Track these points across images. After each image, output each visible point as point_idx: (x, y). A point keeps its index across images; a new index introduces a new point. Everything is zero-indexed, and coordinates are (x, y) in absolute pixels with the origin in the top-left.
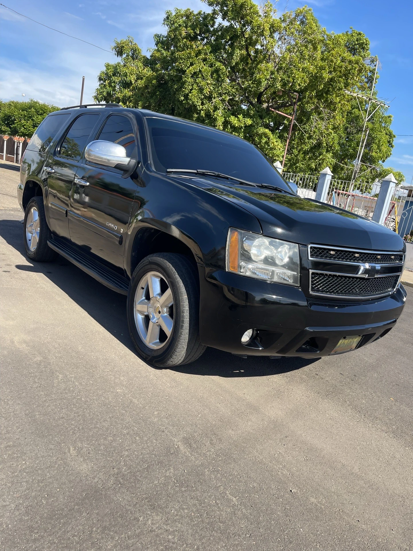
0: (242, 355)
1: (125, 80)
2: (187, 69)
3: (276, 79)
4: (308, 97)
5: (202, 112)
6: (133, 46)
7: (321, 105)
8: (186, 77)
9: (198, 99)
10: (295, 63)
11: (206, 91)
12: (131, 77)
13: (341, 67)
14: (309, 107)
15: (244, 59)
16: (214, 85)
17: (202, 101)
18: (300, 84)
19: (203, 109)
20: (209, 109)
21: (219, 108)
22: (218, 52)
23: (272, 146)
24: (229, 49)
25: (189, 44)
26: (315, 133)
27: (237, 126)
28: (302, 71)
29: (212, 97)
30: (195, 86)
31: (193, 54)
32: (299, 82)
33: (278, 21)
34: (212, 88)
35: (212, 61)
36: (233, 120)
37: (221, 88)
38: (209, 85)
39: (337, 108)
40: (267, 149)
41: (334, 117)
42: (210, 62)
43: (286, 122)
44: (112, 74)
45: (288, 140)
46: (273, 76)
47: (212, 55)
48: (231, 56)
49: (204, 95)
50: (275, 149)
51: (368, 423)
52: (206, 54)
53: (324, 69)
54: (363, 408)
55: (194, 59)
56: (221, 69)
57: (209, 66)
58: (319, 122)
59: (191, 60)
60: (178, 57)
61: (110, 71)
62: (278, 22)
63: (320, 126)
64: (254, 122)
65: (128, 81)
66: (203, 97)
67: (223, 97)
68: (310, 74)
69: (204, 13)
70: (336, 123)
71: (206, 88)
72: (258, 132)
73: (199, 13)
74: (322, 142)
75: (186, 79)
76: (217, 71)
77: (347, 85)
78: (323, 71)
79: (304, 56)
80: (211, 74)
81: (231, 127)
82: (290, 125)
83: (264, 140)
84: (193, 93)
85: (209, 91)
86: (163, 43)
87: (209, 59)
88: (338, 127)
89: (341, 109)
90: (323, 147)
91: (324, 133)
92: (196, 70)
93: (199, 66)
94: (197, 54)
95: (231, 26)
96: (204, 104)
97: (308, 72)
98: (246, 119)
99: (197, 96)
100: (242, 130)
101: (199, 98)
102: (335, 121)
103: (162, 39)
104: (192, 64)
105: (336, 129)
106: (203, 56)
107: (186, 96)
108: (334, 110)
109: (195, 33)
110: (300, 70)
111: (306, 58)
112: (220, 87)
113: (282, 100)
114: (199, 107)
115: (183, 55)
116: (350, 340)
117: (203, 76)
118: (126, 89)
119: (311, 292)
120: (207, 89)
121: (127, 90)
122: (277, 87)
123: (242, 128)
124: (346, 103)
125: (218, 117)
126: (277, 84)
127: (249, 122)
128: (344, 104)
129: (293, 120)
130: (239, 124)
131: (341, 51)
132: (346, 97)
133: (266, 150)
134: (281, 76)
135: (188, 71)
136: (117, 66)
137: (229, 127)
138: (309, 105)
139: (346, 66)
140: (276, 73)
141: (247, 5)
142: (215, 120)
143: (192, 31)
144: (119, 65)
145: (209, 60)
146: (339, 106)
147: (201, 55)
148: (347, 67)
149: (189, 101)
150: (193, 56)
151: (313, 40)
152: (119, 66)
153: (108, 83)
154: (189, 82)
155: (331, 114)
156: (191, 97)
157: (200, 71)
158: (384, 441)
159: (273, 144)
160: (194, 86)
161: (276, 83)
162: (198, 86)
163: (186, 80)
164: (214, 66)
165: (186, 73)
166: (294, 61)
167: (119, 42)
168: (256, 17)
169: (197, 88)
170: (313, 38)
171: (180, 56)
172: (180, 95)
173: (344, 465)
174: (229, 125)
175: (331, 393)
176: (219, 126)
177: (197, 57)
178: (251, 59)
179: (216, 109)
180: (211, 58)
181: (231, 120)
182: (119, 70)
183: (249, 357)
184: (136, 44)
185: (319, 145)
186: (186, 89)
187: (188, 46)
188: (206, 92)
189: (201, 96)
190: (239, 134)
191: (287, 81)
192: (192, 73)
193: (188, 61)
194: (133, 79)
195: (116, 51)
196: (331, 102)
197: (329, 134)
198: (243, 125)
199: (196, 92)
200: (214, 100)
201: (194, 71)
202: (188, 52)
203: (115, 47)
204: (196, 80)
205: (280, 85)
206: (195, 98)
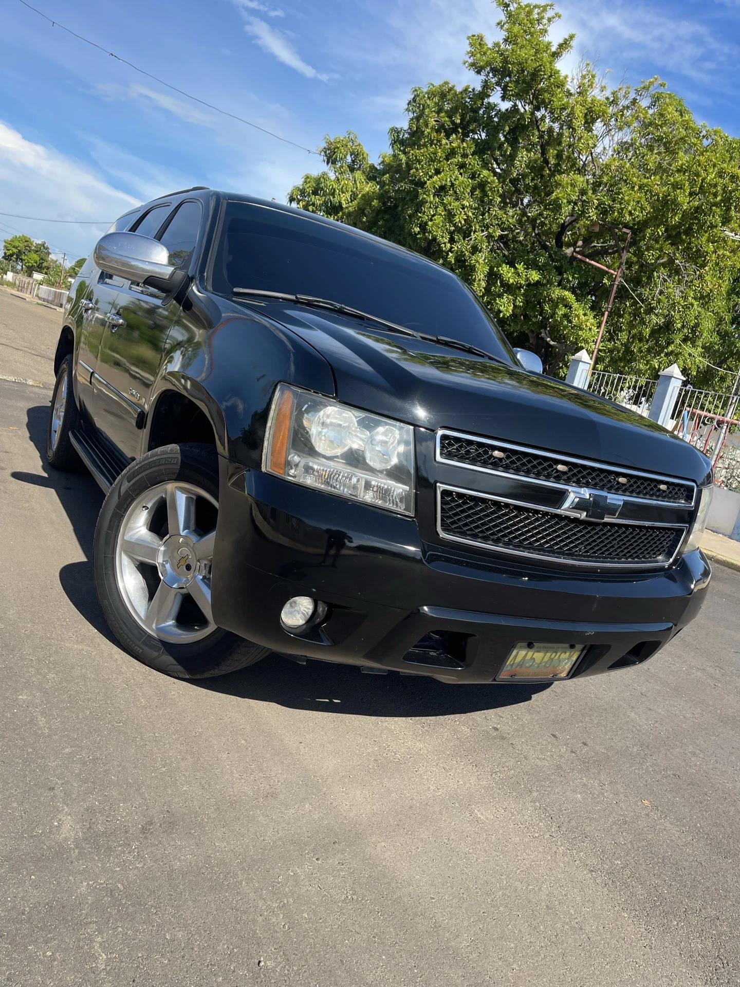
0: (295, 657)
1: (331, 200)
2: (428, 180)
3: (588, 202)
4: (650, 238)
5: (450, 254)
6: (354, 147)
7: (678, 255)
8: (424, 193)
9: (443, 232)
10: (626, 176)
11: (460, 219)
12: (342, 196)
13: (715, 186)
14: (650, 257)
15: (536, 169)
16: (475, 209)
17: (451, 236)
18: (633, 212)
19: (453, 249)
20: (464, 250)
21: (481, 249)
22: (488, 154)
23: (575, 321)
24: (507, 149)
25: (434, 137)
26: (659, 303)
27: (513, 284)
28: (639, 189)
29: (472, 230)
30: (440, 209)
31: (440, 153)
32: (630, 208)
33: (601, 102)
34: (470, 214)
35: (476, 168)
36: (506, 272)
37: (489, 215)
38: (466, 209)
39: (708, 262)
40: (566, 327)
41: (701, 277)
42: (471, 169)
43: (606, 281)
44: (311, 191)
45: (607, 313)
46: (584, 198)
47: (477, 157)
48: (511, 160)
49: (455, 225)
50: (581, 329)
51: (559, 843)
52: (465, 156)
53: (681, 188)
54: (564, 811)
55: (442, 163)
56: (489, 183)
57: (469, 178)
58: (670, 283)
59: (436, 165)
60: (413, 158)
61: (308, 185)
62: (601, 104)
63: (670, 290)
64: (545, 277)
65: (336, 203)
66: (453, 228)
67: (491, 231)
68: (654, 196)
69: (474, 90)
70: (706, 289)
71: (459, 213)
72: (550, 295)
73: (466, 90)
74: (673, 320)
75: (425, 196)
76: (482, 186)
77: (726, 220)
78: (678, 191)
79: (646, 164)
80: (471, 191)
81: (502, 285)
82: (612, 286)
83: (561, 311)
84: (435, 220)
85: (465, 220)
86: (402, 142)
87: (470, 164)
88: (709, 294)
89: (717, 264)
90: (675, 330)
91: (679, 303)
92: (444, 183)
93: (451, 175)
94: (449, 154)
95: (515, 109)
96: (456, 242)
97: (651, 192)
98: (530, 272)
99: (442, 226)
100: (523, 291)
101: (447, 230)
102: (703, 285)
103: (403, 136)
104: (438, 172)
105: (704, 299)
106: (460, 160)
107: (423, 226)
108: (703, 266)
109: (453, 122)
110: (636, 189)
111: (649, 168)
112: (486, 214)
113: (603, 243)
114: (445, 246)
115: (423, 155)
116: (548, 654)
117: (455, 192)
118: (331, 215)
119: (443, 534)
120: (462, 215)
121: (332, 218)
122: (589, 217)
123: (521, 286)
124: (728, 254)
125: (477, 265)
126: (590, 211)
127: (535, 276)
128: (724, 255)
129: (618, 278)
130: (516, 280)
131: (717, 158)
132: (730, 243)
133: (564, 329)
134: (599, 197)
135: (430, 183)
136: (320, 178)
137: (499, 284)
138: (651, 252)
139: (724, 185)
140: (590, 192)
141: (544, 71)
142: (472, 269)
143: (447, 119)
144: (325, 177)
145: (470, 167)
146: (713, 258)
147: (455, 158)
148: (725, 187)
149: (427, 234)
150: (440, 157)
151: (664, 136)
152: (323, 178)
153: (303, 206)
154: (431, 203)
155: (695, 273)
156: (432, 227)
157: (452, 185)
158: (575, 890)
159: (576, 319)
160: (438, 209)
161: (588, 209)
162: (446, 210)
163: (425, 198)
164: (478, 177)
165: (426, 186)
166: (625, 172)
167: (332, 141)
168: (560, 93)
169: (443, 214)
170: (664, 134)
171: (416, 157)
172: (413, 224)
173: (436, 926)
174: (498, 282)
175: (506, 769)
176: (480, 280)
177: (447, 159)
178: (550, 170)
179: (475, 250)
180: (474, 164)
181: (502, 272)
182: (323, 185)
183: (310, 661)
184: (359, 145)
185: (668, 327)
186: (424, 214)
187: (433, 140)
188: (460, 221)
189: (450, 226)
190: (516, 298)
191: (609, 205)
192: (437, 186)
193: (431, 167)
194: (344, 200)
195: (326, 156)
196: (698, 251)
197: (687, 307)
198: (523, 282)
199: (442, 219)
200: (473, 236)
201: (440, 184)
202: (431, 150)
203: (325, 148)
204: (443, 200)
205: (596, 213)
206: (439, 230)
